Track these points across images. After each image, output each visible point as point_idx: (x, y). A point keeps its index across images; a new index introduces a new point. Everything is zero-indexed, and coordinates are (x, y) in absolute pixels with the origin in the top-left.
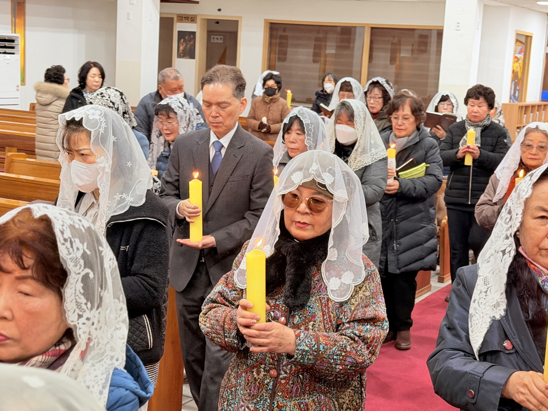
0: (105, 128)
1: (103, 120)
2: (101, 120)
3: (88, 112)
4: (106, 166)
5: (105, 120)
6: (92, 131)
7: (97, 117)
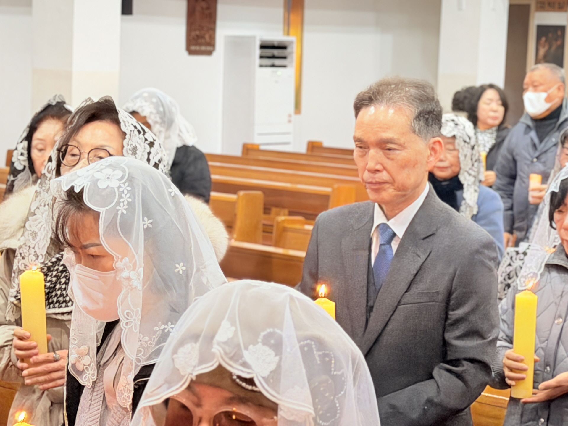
0: (129, 203)
1: (125, 188)
2: (121, 190)
3: (98, 175)
4: (131, 277)
5: (129, 188)
6: (102, 211)
7: (114, 184)
